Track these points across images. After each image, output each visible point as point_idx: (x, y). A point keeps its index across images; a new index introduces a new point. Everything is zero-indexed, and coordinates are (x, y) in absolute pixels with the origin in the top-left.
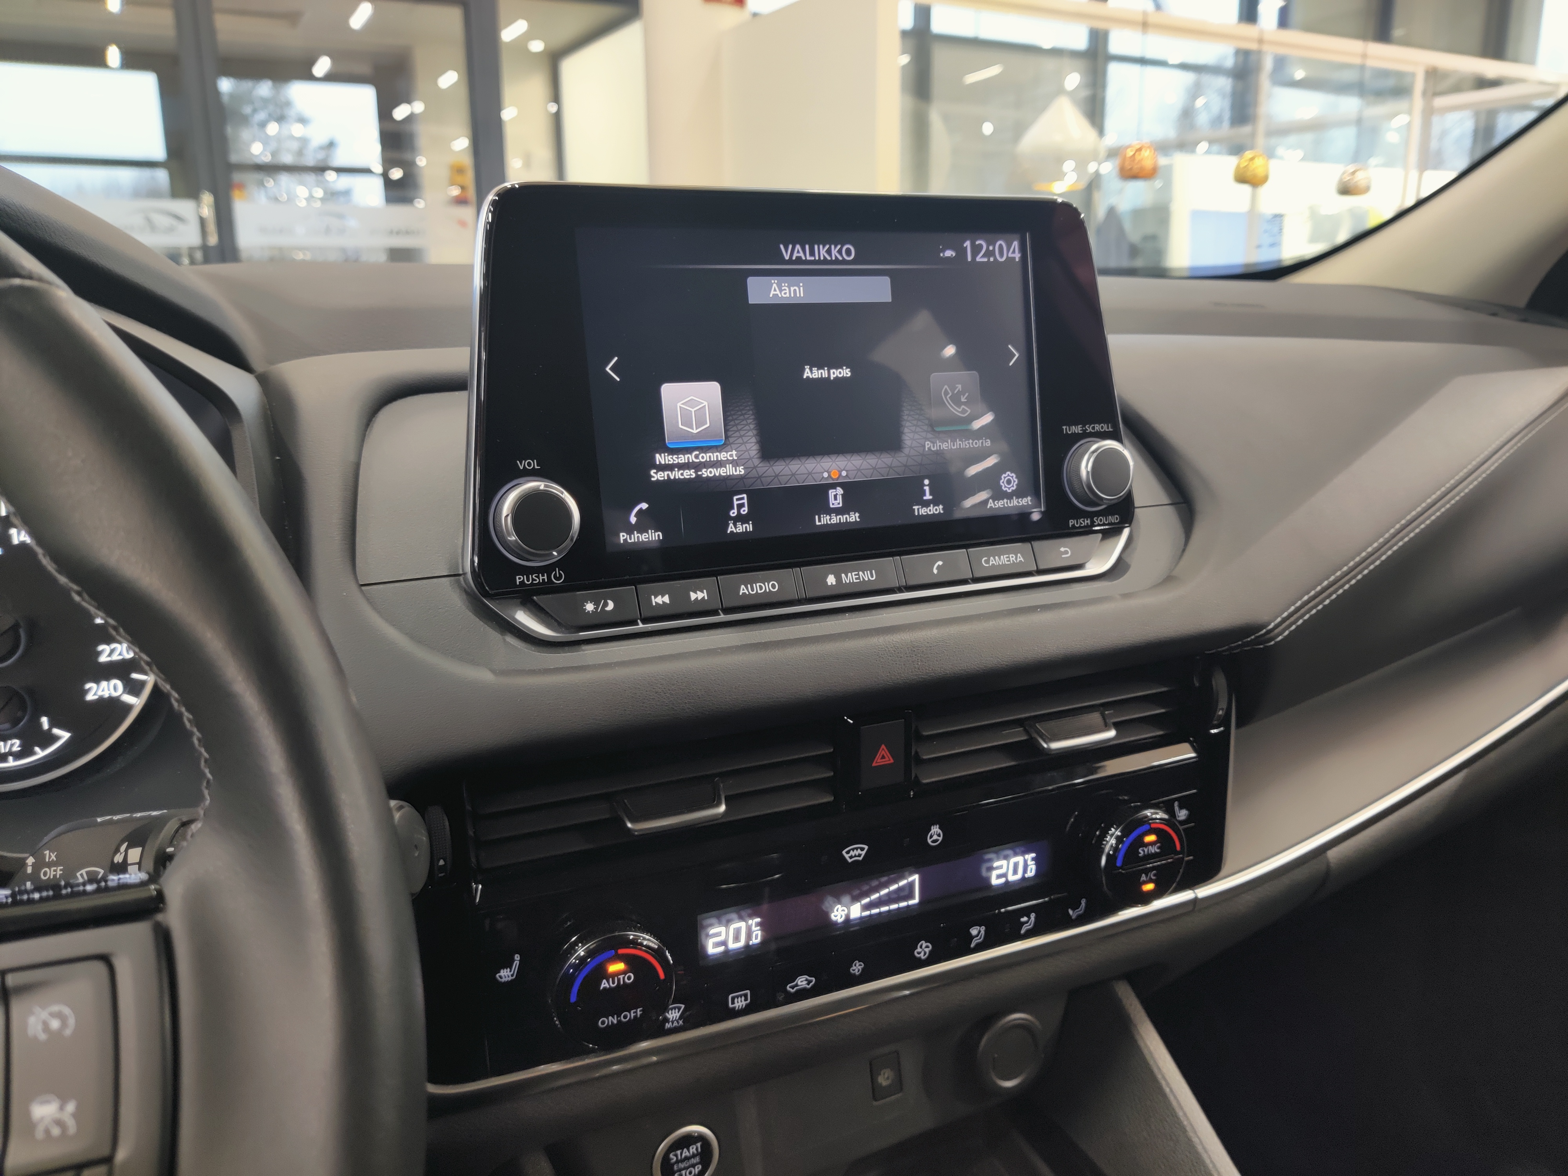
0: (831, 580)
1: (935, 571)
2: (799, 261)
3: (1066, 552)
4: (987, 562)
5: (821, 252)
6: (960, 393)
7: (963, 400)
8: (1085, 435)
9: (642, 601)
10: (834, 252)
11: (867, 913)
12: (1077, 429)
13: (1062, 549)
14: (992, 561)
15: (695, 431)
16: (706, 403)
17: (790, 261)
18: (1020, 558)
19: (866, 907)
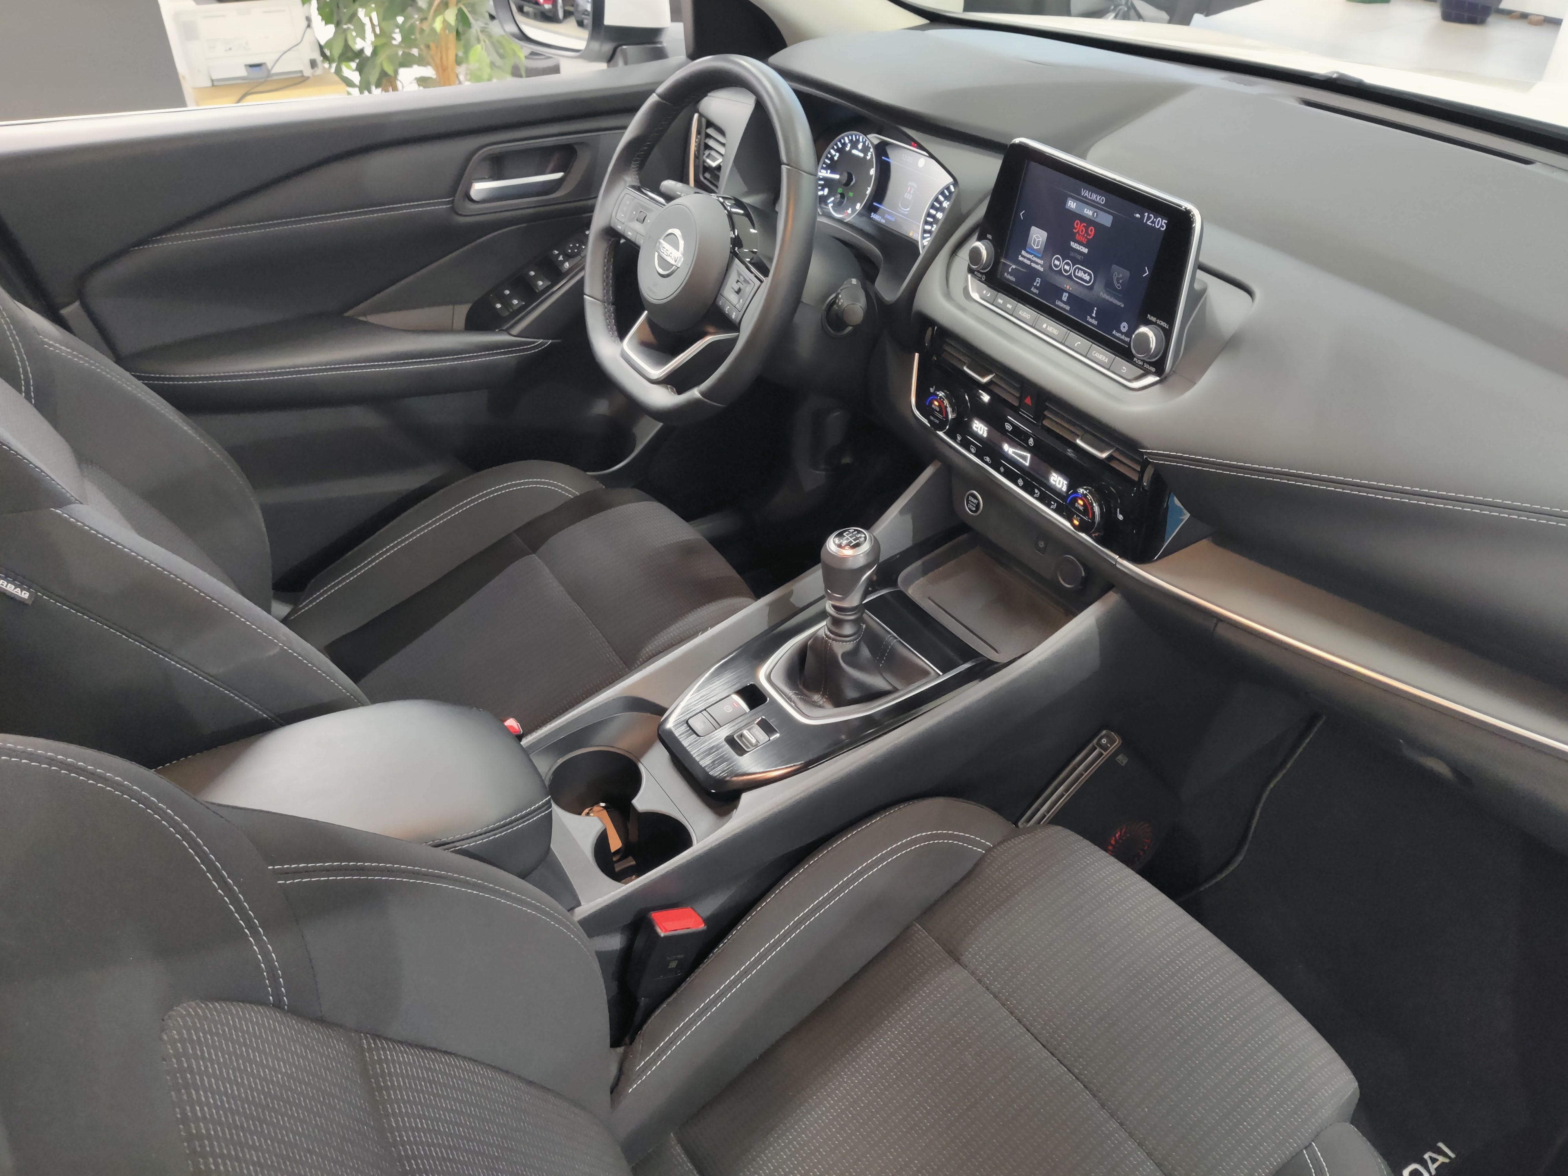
0: (1045, 326)
1: (1076, 345)
2: (1086, 197)
3: (1124, 370)
4: (1094, 353)
5: (1094, 196)
6: (1121, 278)
7: (1120, 282)
8: (1155, 323)
9: (995, 298)
10: (1098, 198)
11: (1013, 455)
12: (1154, 319)
13: (1124, 368)
14: (1096, 355)
15: (1035, 248)
16: (1041, 239)
17: (1083, 197)
18: (1106, 361)
19: (1014, 453)
